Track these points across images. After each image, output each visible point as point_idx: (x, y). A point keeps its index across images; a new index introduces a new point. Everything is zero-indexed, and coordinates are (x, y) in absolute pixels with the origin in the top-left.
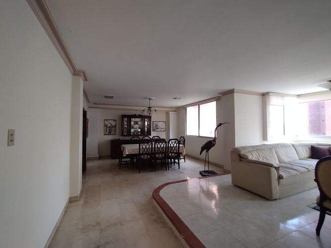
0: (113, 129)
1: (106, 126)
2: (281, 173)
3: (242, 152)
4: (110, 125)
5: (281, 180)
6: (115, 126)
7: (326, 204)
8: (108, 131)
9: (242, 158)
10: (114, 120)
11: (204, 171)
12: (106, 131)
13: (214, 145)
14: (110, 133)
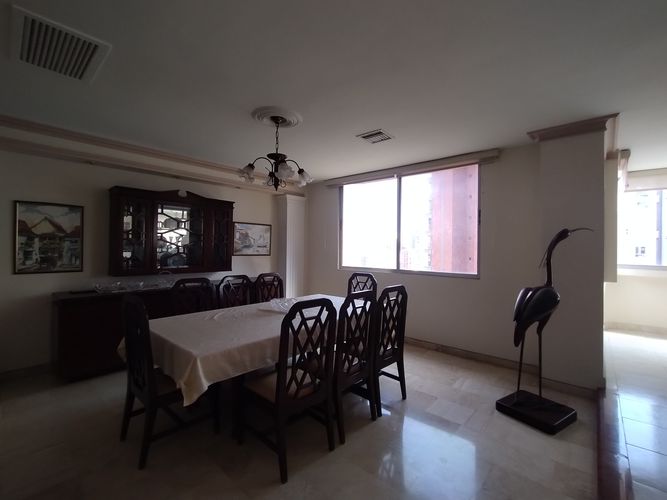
0: (67, 244)
1: (25, 230)
4: (47, 228)
6: (78, 233)
8: (36, 256)
10: (72, 208)
12: (27, 255)
14: (47, 265)
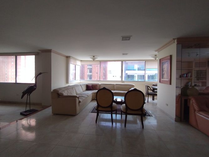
2: (80, 100)
3: (60, 92)
5: (80, 103)
7: (100, 109)
9: (60, 95)
11: (26, 112)
13: (35, 89)
